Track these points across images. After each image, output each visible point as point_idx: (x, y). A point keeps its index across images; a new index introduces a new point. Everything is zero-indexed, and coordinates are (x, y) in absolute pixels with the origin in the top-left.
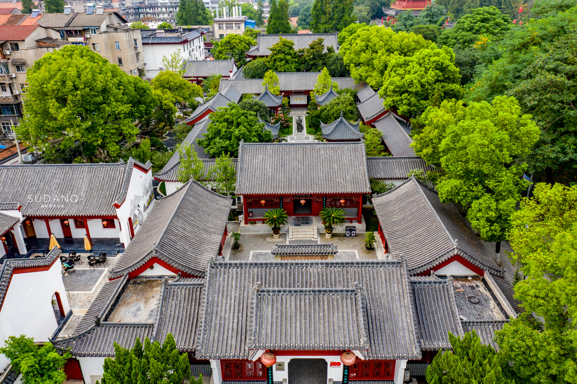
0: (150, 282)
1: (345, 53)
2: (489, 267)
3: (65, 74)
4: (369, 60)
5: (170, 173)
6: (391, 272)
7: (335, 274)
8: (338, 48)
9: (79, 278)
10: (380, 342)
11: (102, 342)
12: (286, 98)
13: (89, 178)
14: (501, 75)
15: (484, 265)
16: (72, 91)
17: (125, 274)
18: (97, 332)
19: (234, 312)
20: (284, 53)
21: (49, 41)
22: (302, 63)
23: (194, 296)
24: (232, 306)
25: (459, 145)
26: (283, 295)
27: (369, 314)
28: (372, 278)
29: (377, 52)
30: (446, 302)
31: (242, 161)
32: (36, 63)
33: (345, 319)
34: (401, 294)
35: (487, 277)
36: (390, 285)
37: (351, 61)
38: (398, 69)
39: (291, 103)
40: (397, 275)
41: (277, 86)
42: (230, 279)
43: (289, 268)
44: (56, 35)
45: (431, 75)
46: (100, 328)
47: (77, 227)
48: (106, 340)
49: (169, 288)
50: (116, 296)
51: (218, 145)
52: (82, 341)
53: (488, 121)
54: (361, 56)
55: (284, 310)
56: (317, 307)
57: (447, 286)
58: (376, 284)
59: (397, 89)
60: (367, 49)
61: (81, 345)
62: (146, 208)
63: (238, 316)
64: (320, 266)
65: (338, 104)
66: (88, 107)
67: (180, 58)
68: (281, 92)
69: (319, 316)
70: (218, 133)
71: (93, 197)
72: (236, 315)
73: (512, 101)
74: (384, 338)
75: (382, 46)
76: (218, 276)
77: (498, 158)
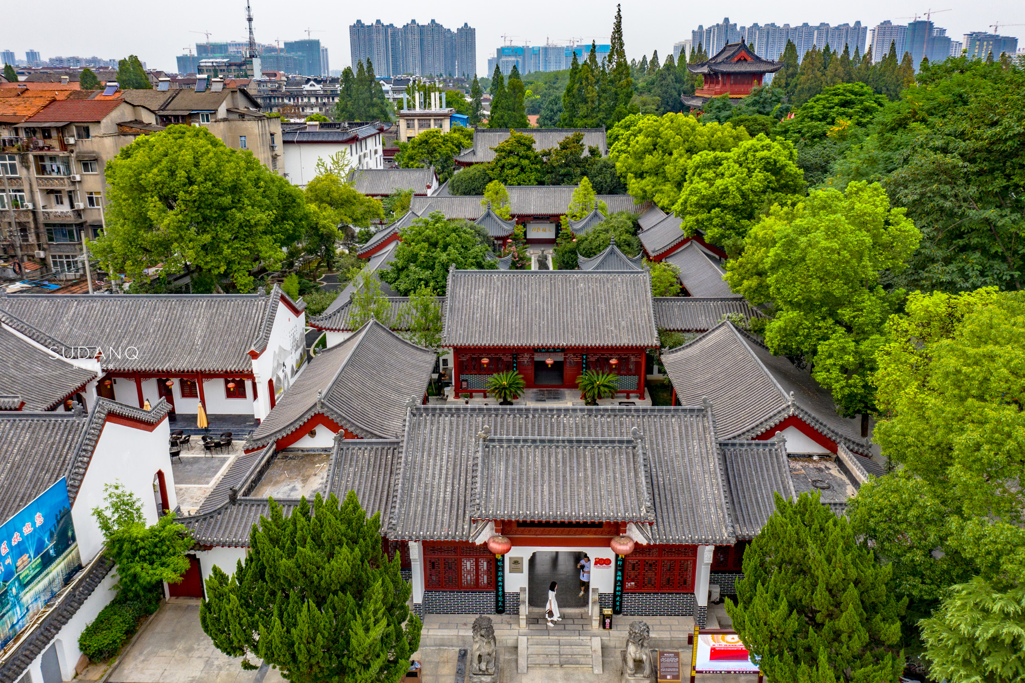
0: (311, 457)
1: (618, 157)
2: (845, 439)
3: (174, 161)
4: (657, 166)
5: (334, 318)
6: (689, 424)
7: (602, 427)
8: (607, 152)
9: (187, 467)
10: (671, 520)
11: (239, 526)
12: (520, 227)
13: (209, 316)
14: (865, 166)
15: (837, 434)
16: (185, 185)
17: (271, 442)
18: (232, 512)
19: (446, 478)
20: (518, 155)
21: (139, 126)
22: (548, 173)
23: (384, 461)
24: (444, 468)
25: (797, 254)
26: (523, 447)
27: (655, 482)
28: (659, 433)
29: (671, 154)
30: (774, 474)
31: (452, 297)
32: (123, 150)
33: (618, 481)
34: (704, 455)
35: (843, 454)
36: (687, 442)
37: (629, 169)
38: (704, 170)
39: (528, 237)
40: (698, 429)
41: (506, 206)
42: (441, 431)
43: (531, 416)
44: (148, 118)
45: (759, 177)
46: (236, 507)
47: (184, 395)
48: (246, 524)
49: (345, 448)
50: (258, 470)
51: (412, 276)
52: (209, 524)
53: (839, 215)
54: (645, 161)
55: (524, 468)
56: (575, 465)
57: (776, 450)
58: (666, 440)
59: (704, 202)
60: (655, 149)
61: (207, 529)
62: (294, 373)
63: (453, 484)
64: (579, 414)
65: (607, 231)
66: (207, 212)
67: (346, 163)
68: (513, 216)
69: (578, 477)
70: (413, 258)
71: (215, 344)
72: (450, 481)
73: (876, 189)
74: (677, 515)
75: (679, 144)
76: (422, 427)
77: (856, 273)
